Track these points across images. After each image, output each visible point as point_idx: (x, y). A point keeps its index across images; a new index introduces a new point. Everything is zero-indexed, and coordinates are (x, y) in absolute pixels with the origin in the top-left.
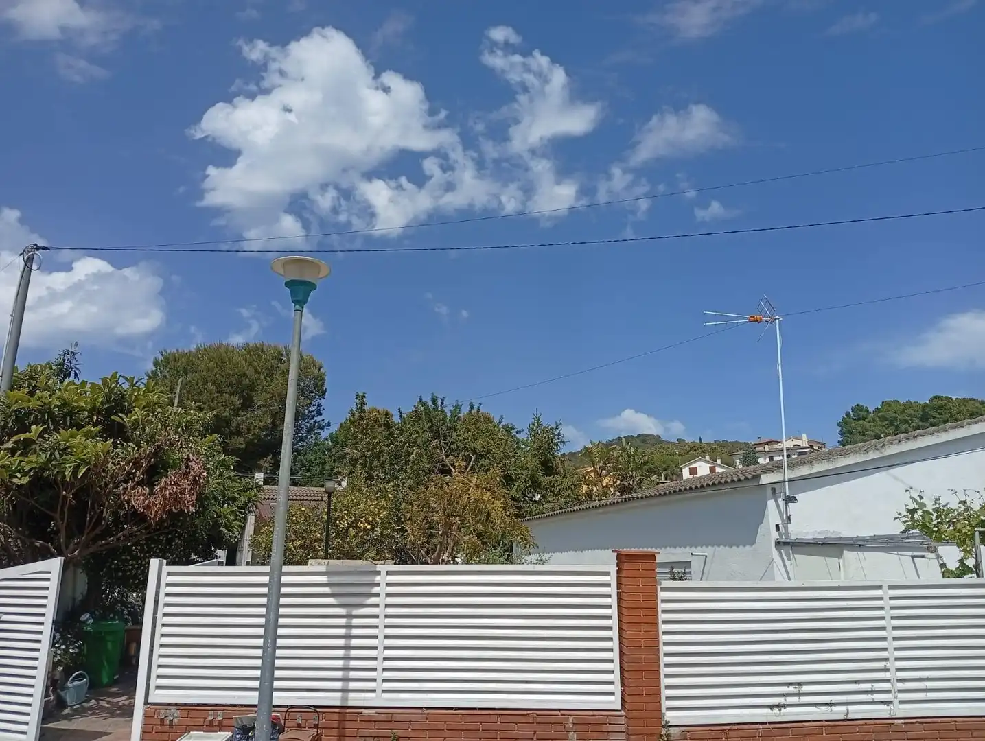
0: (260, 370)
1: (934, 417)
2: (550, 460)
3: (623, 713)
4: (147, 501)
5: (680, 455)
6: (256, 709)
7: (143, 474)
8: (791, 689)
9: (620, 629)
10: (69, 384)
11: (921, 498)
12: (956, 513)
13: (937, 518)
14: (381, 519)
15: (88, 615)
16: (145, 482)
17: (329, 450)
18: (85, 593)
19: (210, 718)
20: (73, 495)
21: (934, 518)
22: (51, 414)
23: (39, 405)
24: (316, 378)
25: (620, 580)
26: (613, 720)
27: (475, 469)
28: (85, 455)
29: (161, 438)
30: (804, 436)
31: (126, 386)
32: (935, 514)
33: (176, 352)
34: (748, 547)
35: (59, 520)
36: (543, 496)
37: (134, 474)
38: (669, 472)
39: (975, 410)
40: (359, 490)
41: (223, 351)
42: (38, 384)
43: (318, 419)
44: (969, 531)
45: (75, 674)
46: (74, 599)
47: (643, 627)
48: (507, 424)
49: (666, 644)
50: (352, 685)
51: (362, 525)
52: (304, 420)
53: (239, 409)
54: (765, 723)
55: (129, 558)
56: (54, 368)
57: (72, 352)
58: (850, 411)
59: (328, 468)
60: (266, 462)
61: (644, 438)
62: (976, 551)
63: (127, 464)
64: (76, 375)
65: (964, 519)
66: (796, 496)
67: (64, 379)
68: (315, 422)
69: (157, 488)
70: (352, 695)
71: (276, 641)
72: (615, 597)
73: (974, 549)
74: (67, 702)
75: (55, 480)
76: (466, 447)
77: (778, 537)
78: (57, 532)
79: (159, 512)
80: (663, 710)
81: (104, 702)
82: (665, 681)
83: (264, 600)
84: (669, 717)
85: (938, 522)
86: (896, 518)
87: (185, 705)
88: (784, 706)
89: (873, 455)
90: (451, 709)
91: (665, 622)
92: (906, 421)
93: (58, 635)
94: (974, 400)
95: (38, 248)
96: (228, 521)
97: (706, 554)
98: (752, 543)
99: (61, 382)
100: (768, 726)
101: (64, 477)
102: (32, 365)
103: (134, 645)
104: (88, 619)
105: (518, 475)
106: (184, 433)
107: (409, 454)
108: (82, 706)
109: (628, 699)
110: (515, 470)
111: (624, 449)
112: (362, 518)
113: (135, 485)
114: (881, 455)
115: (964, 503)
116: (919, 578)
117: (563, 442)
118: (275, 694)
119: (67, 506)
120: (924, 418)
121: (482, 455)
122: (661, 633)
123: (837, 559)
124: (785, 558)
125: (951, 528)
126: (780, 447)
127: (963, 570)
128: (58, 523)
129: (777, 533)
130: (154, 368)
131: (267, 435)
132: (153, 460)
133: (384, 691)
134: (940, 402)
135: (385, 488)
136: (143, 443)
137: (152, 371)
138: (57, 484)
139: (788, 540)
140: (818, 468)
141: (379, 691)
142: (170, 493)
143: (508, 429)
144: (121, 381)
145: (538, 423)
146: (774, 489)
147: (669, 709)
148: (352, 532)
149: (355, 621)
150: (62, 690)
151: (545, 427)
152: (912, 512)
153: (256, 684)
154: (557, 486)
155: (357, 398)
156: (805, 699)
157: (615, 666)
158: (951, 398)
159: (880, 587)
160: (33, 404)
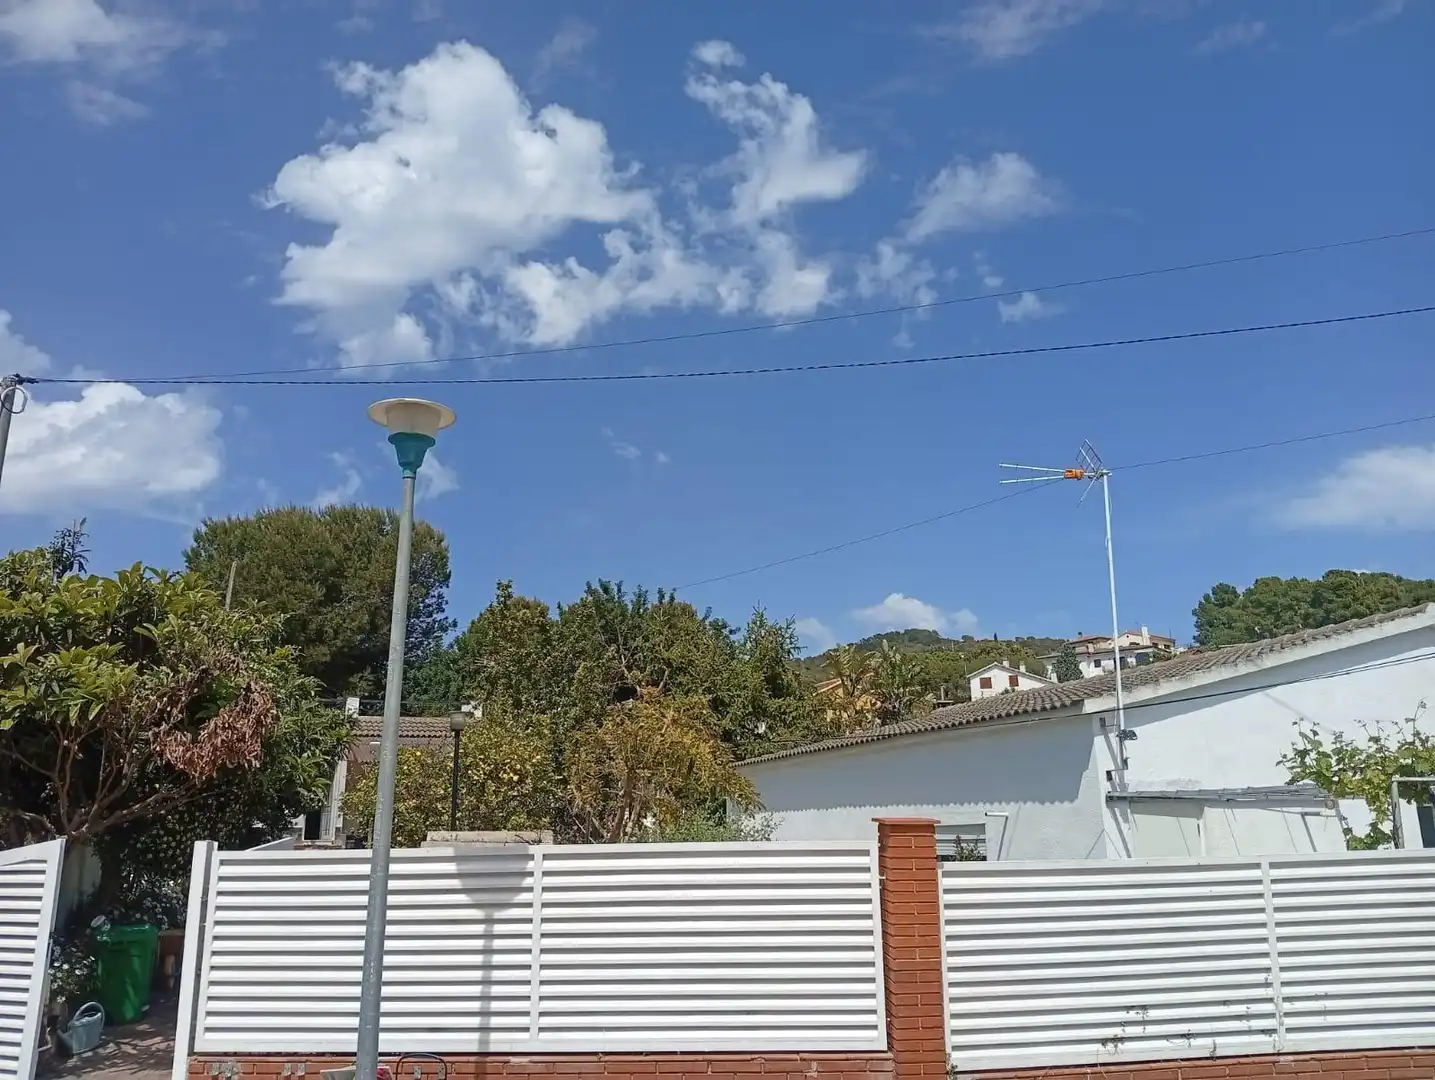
0: (351, 545)
1: (1331, 602)
2: (780, 674)
3: (890, 1055)
4: (189, 753)
5: (967, 660)
6: (353, 1059)
7: (181, 712)
8: (1132, 1015)
9: (885, 933)
10: (70, 580)
11: (1315, 733)
12: (1364, 755)
13: (1339, 762)
14: (533, 765)
15: (104, 918)
16: (186, 723)
17: (455, 662)
18: (98, 881)
19: (287, 1073)
20: (78, 745)
21: (1333, 762)
22: (44, 627)
23: (26, 614)
24: (435, 556)
25: (884, 862)
26: (877, 1065)
27: (670, 690)
28: (97, 687)
29: (208, 658)
30: (1145, 630)
31: (156, 581)
32: (1335, 758)
33: (226, 520)
34: (1066, 804)
35: (57, 780)
36: (770, 728)
37: (169, 713)
38: (950, 685)
39: (1389, 590)
40: (502, 724)
41: (296, 519)
42: (25, 581)
43: (438, 616)
44: (1383, 781)
45: (84, 1007)
46: (81, 893)
47: (917, 930)
48: (717, 620)
49: (951, 954)
50: (495, 1021)
51: (505, 775)
52: (418, 617)
53: (320, 603)
54: (1095, 1065)
55: (162, 832)
56: (48, 556)
57: (75, 533)
58: (1211, 593)
59: (453, 688)
60: (362, 680)
61: (913, 636)
62: (1394, 811)
63: (160, 698)
64: (81, 566)
65: (1376, 764)
66: (1135, 729)
67: (63, 572)
68: (434, 621)
69: (204, 733)
70: (494, 1036)
71: (382, 959)
72: (876, 887)
73: (1390, 807)
74: (71, 1049)
75: (52, 723)
76: (656, 657)
77: (1110, 790)
78: (55, 798)
79: (207, 768)
80: (948, 1050)
81: (129, 1047)
82: (951, 1008)
83: (364, 900)
84: (957, 1059)
85: (1340, 769)
86: (1278, 763)
87: (250, 1054)
88: (1122, 1040)
89: (1244, 669)
90: (641, 1053)
91: (949, 922)
92: (1290, 607)
93: (58, 950)
94: (1386, 575)
95: (21, 381)
96: (310, 776)
97: (1006, 814)
98: (1072, 796)
99: (60, 576)
100: (1099, 1069)
101: (67, 719)
102: (15, 553)
103: (171, 960)
104: (104, 923)
105: (732, 697)
106: (241, 650)
107: (574, 669)
108: (96, 1054)
109: (896, 1034)
110: (729, 690)
111: (885, 657)
112: (505, 765)
113: (171, 729)
114: (1255, 669)
115: (1376, 740)
116: (1315, 850)
117: (798, 648)
118: (382, 1036)
119: (70, 761)
120: (1316, 602)
121: (680, 669)
122: (943, 938)
123: (1195, 820)
124: (1120, 819)
125: (1358, 777)
126: (1111, 647)
127: (1376, 838)
128: (58, 785)
129: (1108, 783)
130: (195, 545)
131: (362, 641)
132: (196, 690)
133: (541, 1029)
134: (1340, 579)
135: (538, 720)
136: (182, 667)
137: (193, 550)
138: (54, 728)
139: (1124, 795)
140: (1166, 688)
141: (534, 1030)
142: (223, 741)
143: (719, 627)
144: (148, 574)
145: (761, 621)
146: (1103, 720)
147: (956, 1048)
148: (491, 786)
149: (499, 929)
150: (64, 1032)
151: (771, 627)
152: (1303, 754)
153: (355, 1022)
154: (791, 712)
155: (498, 589)
156: (1151, 1030)
157: (878, 988)
158: (1354, 574)
159: (1257, 866)
160: (17, 611)
